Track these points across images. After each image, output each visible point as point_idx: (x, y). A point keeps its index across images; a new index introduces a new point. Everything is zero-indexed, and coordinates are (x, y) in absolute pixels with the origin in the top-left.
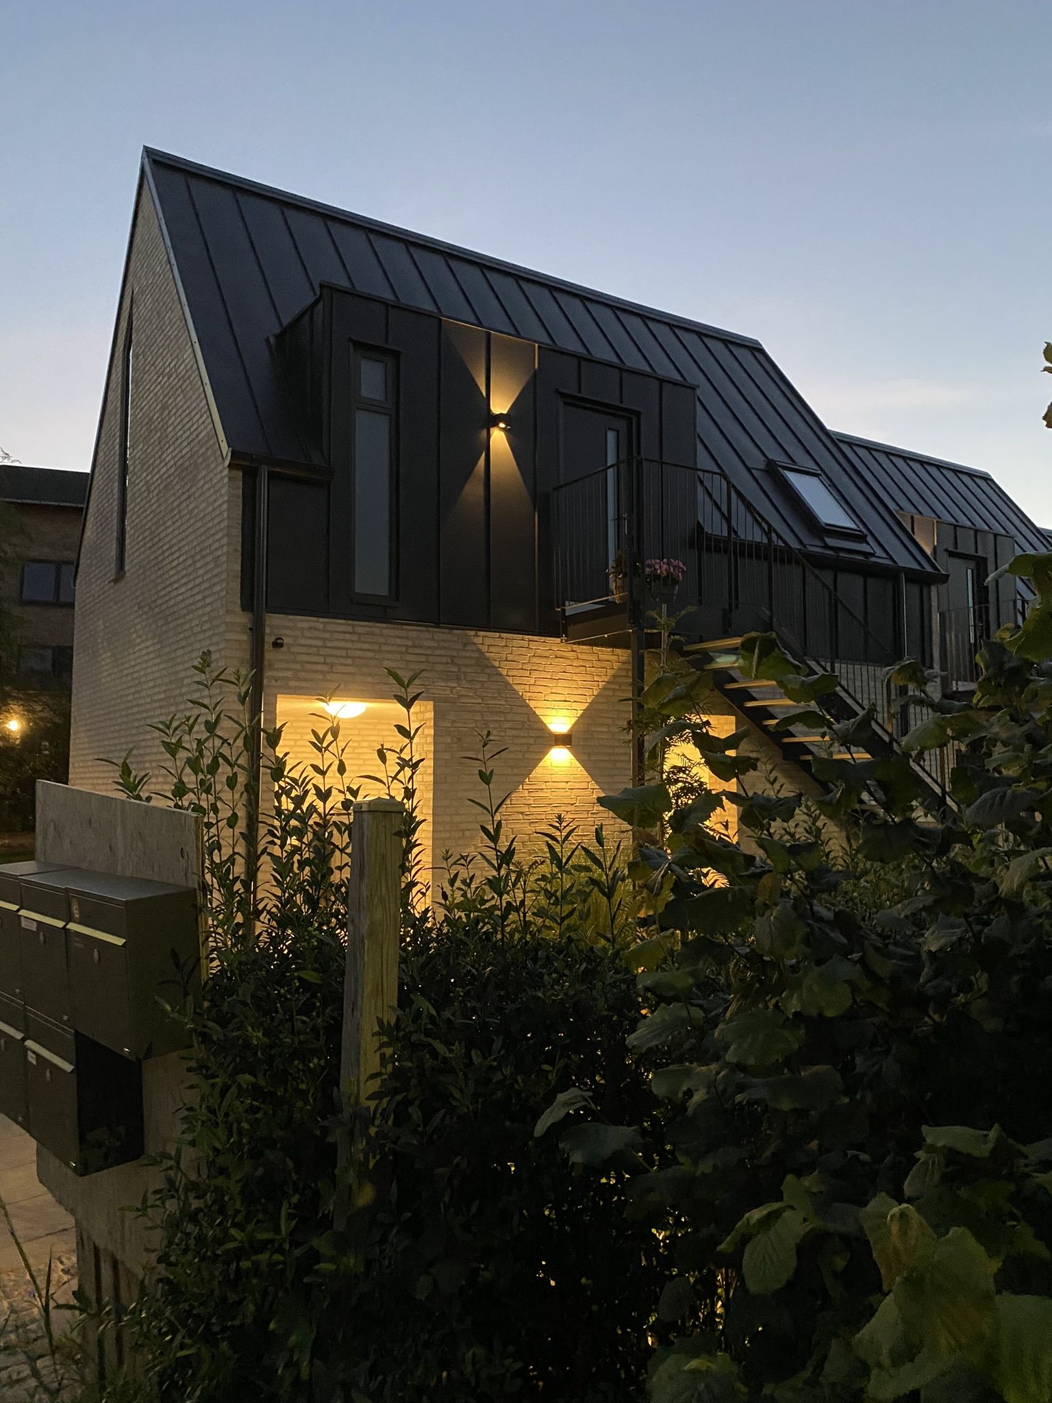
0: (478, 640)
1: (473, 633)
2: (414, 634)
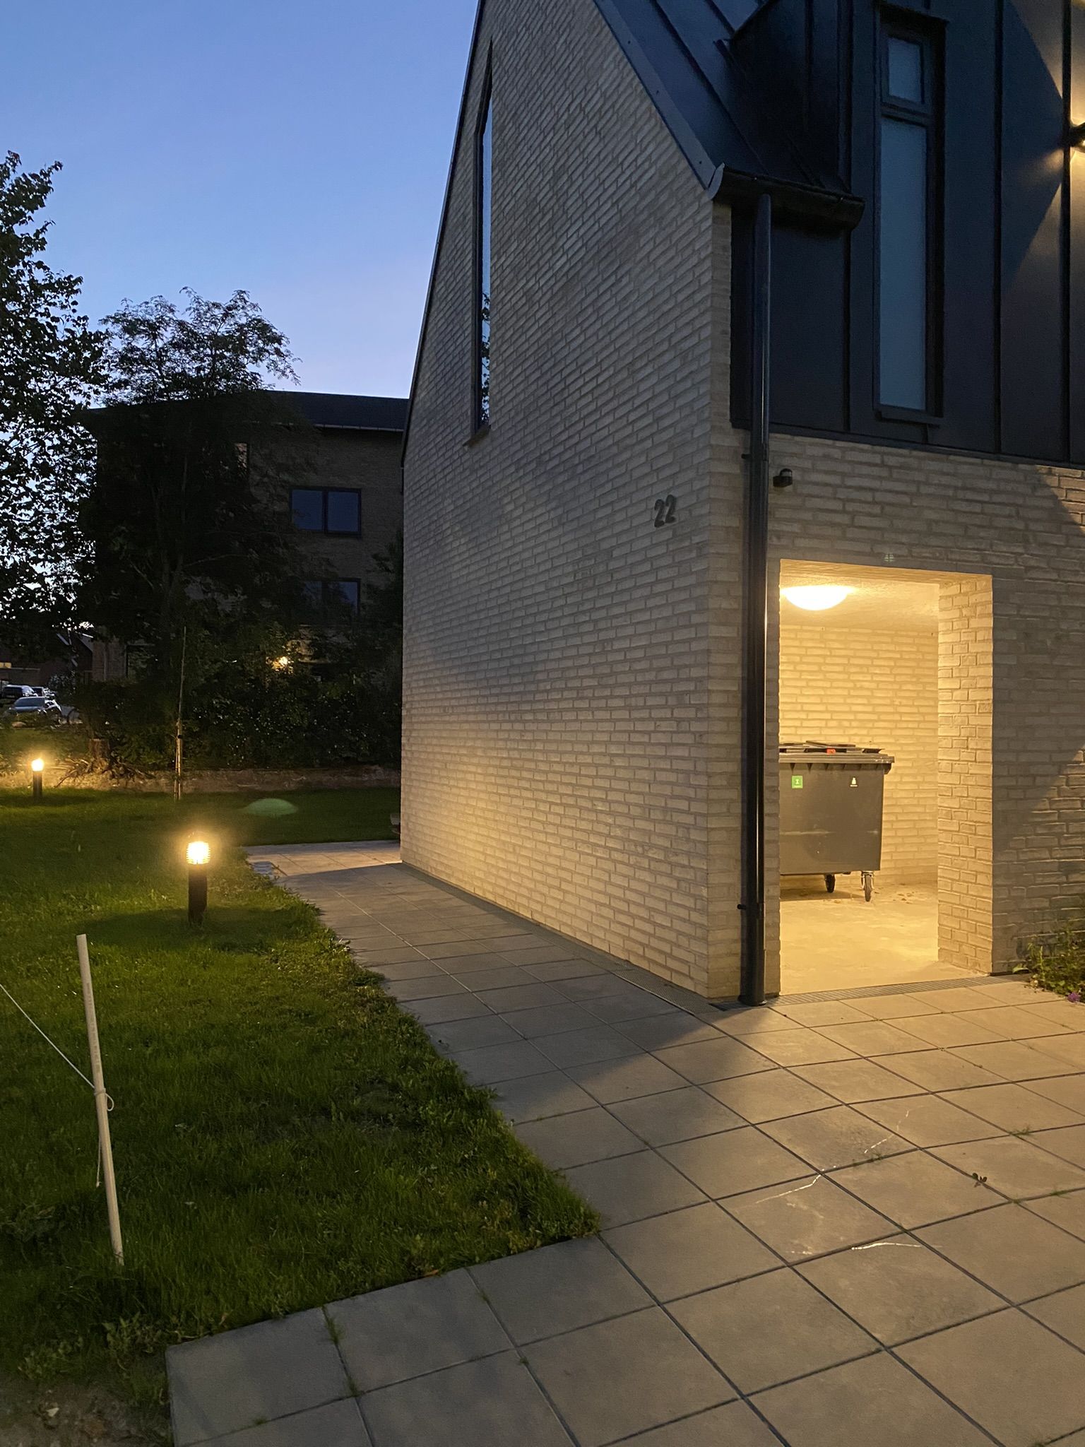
0: (1053, 481)
1: (1044, 469)
2: (965, 469)
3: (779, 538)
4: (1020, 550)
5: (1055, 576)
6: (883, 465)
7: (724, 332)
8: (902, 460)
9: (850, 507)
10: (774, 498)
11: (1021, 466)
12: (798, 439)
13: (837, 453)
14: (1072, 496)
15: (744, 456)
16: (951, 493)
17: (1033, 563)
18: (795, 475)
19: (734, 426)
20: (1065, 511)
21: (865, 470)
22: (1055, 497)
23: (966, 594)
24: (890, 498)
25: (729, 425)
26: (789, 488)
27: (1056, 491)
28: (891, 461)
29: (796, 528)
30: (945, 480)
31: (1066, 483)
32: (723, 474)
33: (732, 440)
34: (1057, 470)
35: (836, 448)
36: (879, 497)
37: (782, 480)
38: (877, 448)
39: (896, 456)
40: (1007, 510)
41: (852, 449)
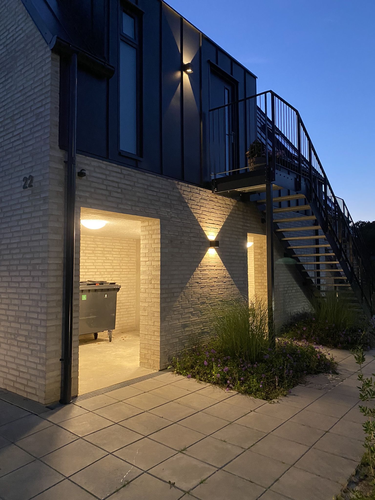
0: (179, 187)
1: (176, 182)
2: (151, 179)
3: (80, 198)
4: (169, 210)
5: (180, 221)
6: (121, 173)
7: (56, 108)
8: (128, 172)
9: (109, 188)
10: (78, 181)
11: (169, 180)
12: (88, 158)
13: (104, 166)
14: (185, 193)
15: (65, 162)
16: (146, 187)
17: (173, 215)
18: (87, 173)
19: (60, 148)
20: (183, 198)
21: (115, 174)
22: (179, 193)
23: (151, 226)
24: (124, 186)
25: (58, 147)
26: (84, 178)
27: (180, 190)
28: (125, 172)
29: (87, 195)
30: (143, 182)
31: (183, 188)
32: (56, 168)
33: (59, 154)
34: (180, 183)
35: (104, 164)
36: (120, 185)
37: (82, 174)
38: (120, 166)
39: (126, 171)
40: (164, 196)
41: (110, 165)
